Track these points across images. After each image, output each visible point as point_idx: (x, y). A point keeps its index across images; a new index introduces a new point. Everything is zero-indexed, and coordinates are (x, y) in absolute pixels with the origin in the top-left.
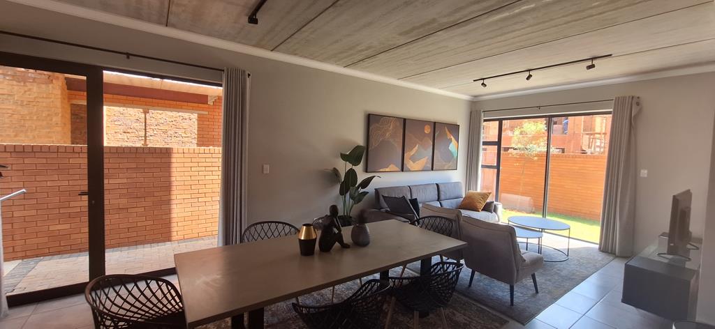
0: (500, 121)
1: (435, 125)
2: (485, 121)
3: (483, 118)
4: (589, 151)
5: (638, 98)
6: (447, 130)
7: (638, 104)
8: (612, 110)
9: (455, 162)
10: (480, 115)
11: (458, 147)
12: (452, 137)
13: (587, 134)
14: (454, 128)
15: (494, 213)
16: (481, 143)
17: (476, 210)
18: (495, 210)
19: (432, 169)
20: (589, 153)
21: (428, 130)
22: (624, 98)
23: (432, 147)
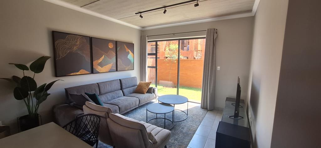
0: (156, 42)
1: (116, 43)
2: (148, 42)
3: (147, 40)
4: (196, 58)
5: (217, 29)
6: (125, 46)
7: (216, 33)
8: (205, 36)
9: (133, 65)
10: (146, 38)
11: (134, 57)
12: (129, 51)
13: (196, 51)
14: (131, 46)
15: (153, 94)
16: (147, 54)
17: (143, 93)
18: (154, 92)
19: (117, 70)
20: (196, 59)
21: (111, 46)
22: (211, 29)
23: (115, 57)
